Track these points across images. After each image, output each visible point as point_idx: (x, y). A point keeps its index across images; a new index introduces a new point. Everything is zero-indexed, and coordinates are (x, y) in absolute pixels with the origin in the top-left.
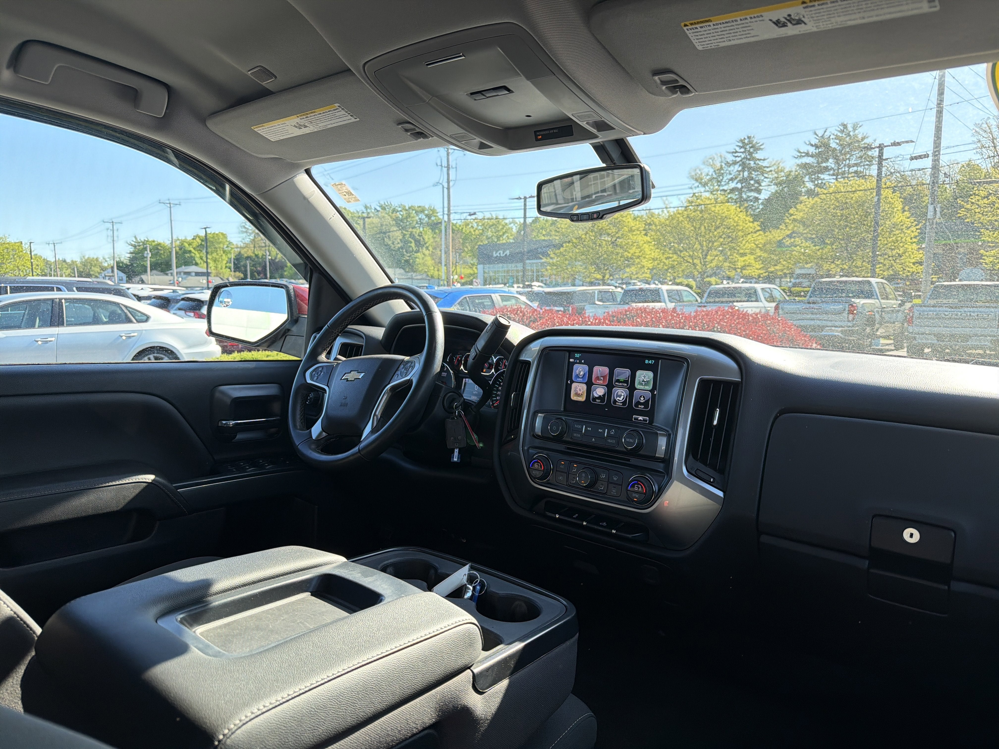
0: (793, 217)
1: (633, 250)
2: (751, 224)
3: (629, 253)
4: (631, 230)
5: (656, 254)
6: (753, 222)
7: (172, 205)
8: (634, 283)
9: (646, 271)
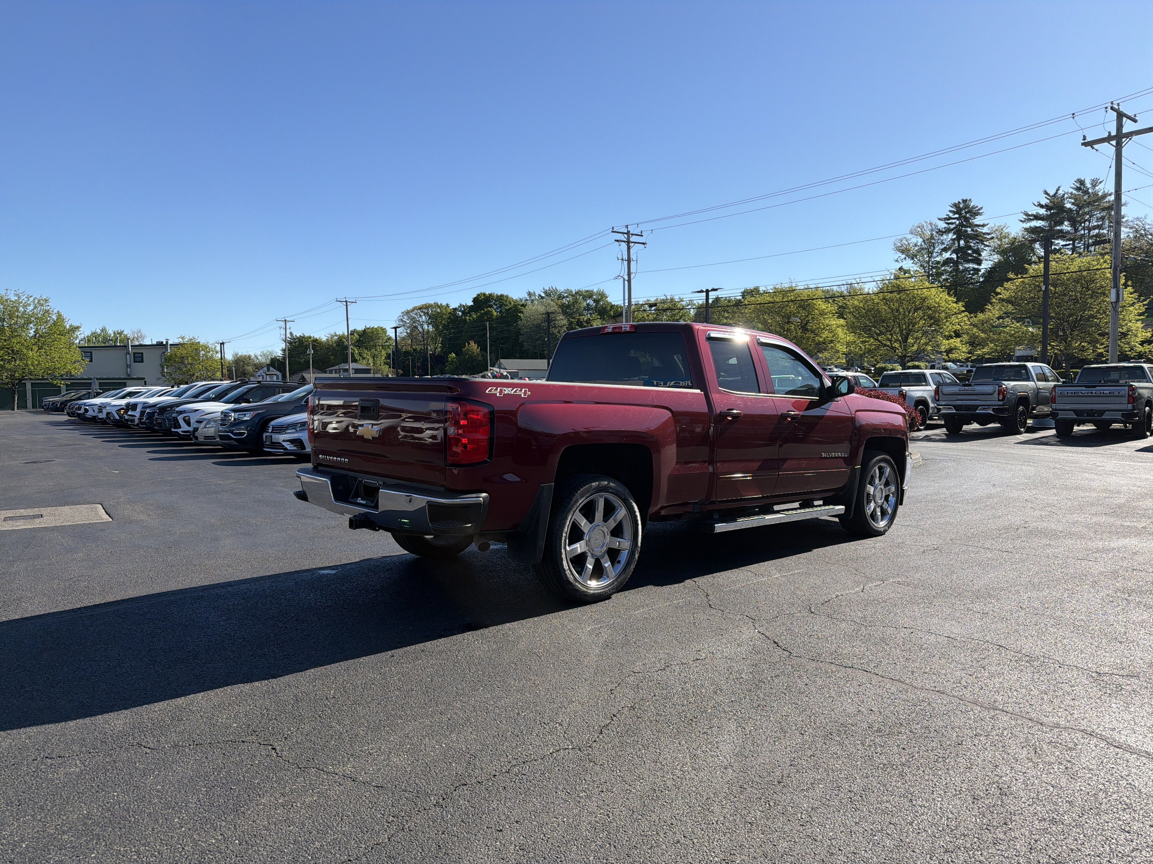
0: (999, 296)
1: (825, 334)
2: (955, 305)
3: (821, 337)
4: (822, 313)
5: (850, 338)
6: (956, 302)
7: (348, 304)
8: (830, 369)
9: (841, 356)
